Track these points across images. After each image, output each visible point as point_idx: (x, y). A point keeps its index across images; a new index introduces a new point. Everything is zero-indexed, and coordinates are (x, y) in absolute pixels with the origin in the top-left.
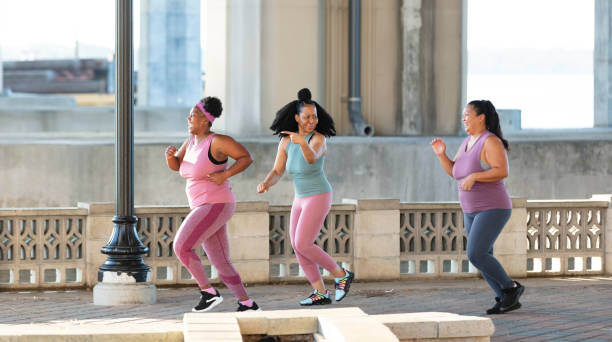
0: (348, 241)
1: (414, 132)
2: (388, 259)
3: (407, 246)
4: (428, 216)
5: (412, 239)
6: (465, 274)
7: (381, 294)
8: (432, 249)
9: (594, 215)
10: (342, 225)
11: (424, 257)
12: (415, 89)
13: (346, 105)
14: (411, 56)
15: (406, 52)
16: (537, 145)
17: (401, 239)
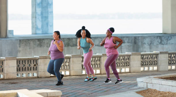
0: (3, 69)
2: (13, 73)
4: (24, 61)
8: (25, 70)
9: (67, 60)
16: (28, 40)
17: (17, 68)
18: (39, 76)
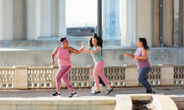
0: (160, 75)
1: (177, 46)
2: (170, 80)
4: (181, 69)
5: (177, 75)
7: (169, 90)
10: (158, 71)
11: (180, 80)
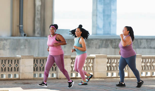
0: (18, 68)
1: (38, 36)
2: (30, 73)
3: (35, 69)
4: (42, 61)
6: (53, 78)
8: (43, 70)
9: (90, 61)
10: (16, 63)
11: (40, 73)
12: (39, 23)
13: (18, 28)
14: (38, 13)
15: (37, 12)
17: (34, 67)
18: (58, 77)
